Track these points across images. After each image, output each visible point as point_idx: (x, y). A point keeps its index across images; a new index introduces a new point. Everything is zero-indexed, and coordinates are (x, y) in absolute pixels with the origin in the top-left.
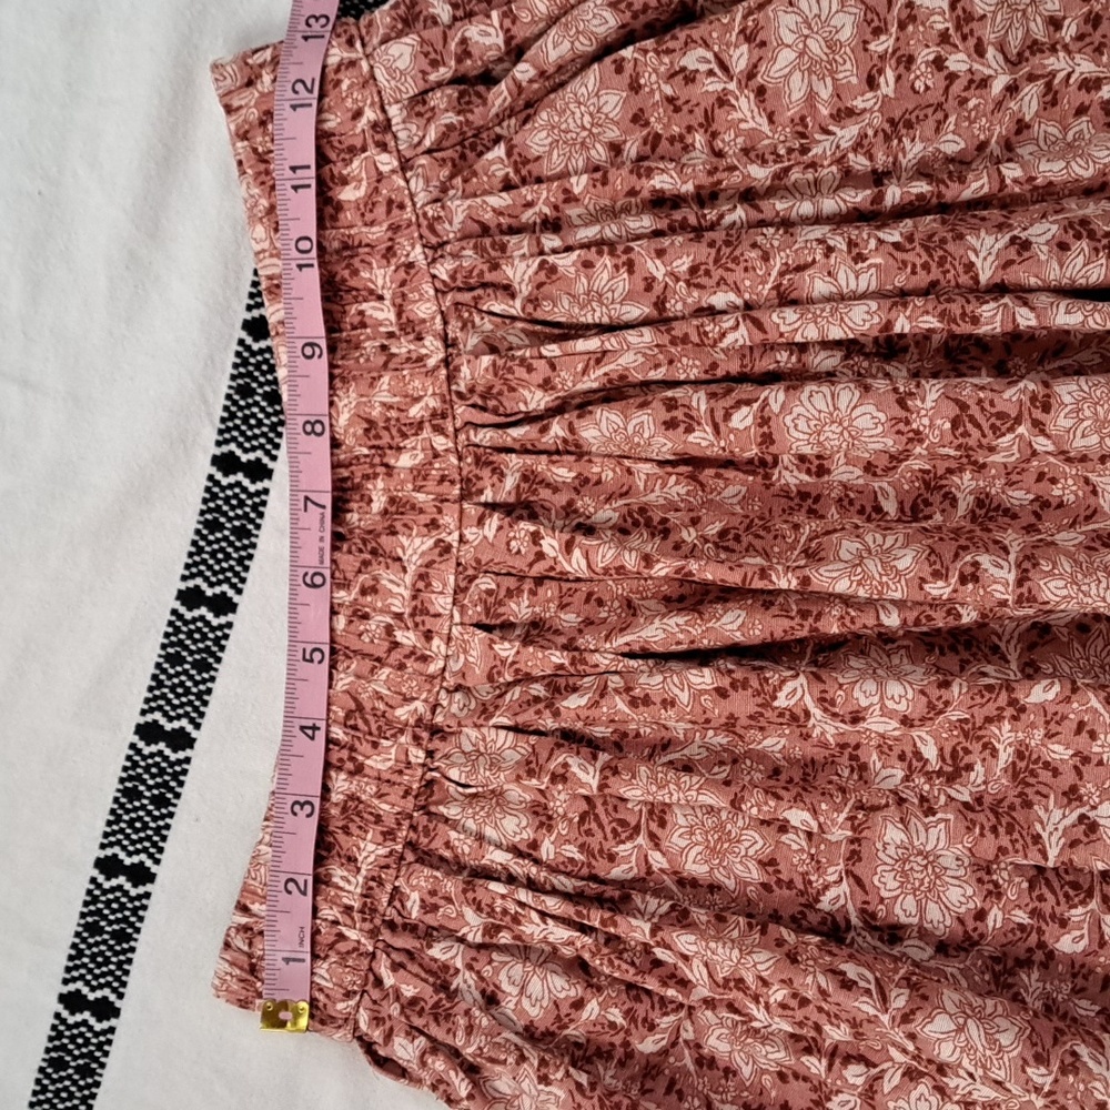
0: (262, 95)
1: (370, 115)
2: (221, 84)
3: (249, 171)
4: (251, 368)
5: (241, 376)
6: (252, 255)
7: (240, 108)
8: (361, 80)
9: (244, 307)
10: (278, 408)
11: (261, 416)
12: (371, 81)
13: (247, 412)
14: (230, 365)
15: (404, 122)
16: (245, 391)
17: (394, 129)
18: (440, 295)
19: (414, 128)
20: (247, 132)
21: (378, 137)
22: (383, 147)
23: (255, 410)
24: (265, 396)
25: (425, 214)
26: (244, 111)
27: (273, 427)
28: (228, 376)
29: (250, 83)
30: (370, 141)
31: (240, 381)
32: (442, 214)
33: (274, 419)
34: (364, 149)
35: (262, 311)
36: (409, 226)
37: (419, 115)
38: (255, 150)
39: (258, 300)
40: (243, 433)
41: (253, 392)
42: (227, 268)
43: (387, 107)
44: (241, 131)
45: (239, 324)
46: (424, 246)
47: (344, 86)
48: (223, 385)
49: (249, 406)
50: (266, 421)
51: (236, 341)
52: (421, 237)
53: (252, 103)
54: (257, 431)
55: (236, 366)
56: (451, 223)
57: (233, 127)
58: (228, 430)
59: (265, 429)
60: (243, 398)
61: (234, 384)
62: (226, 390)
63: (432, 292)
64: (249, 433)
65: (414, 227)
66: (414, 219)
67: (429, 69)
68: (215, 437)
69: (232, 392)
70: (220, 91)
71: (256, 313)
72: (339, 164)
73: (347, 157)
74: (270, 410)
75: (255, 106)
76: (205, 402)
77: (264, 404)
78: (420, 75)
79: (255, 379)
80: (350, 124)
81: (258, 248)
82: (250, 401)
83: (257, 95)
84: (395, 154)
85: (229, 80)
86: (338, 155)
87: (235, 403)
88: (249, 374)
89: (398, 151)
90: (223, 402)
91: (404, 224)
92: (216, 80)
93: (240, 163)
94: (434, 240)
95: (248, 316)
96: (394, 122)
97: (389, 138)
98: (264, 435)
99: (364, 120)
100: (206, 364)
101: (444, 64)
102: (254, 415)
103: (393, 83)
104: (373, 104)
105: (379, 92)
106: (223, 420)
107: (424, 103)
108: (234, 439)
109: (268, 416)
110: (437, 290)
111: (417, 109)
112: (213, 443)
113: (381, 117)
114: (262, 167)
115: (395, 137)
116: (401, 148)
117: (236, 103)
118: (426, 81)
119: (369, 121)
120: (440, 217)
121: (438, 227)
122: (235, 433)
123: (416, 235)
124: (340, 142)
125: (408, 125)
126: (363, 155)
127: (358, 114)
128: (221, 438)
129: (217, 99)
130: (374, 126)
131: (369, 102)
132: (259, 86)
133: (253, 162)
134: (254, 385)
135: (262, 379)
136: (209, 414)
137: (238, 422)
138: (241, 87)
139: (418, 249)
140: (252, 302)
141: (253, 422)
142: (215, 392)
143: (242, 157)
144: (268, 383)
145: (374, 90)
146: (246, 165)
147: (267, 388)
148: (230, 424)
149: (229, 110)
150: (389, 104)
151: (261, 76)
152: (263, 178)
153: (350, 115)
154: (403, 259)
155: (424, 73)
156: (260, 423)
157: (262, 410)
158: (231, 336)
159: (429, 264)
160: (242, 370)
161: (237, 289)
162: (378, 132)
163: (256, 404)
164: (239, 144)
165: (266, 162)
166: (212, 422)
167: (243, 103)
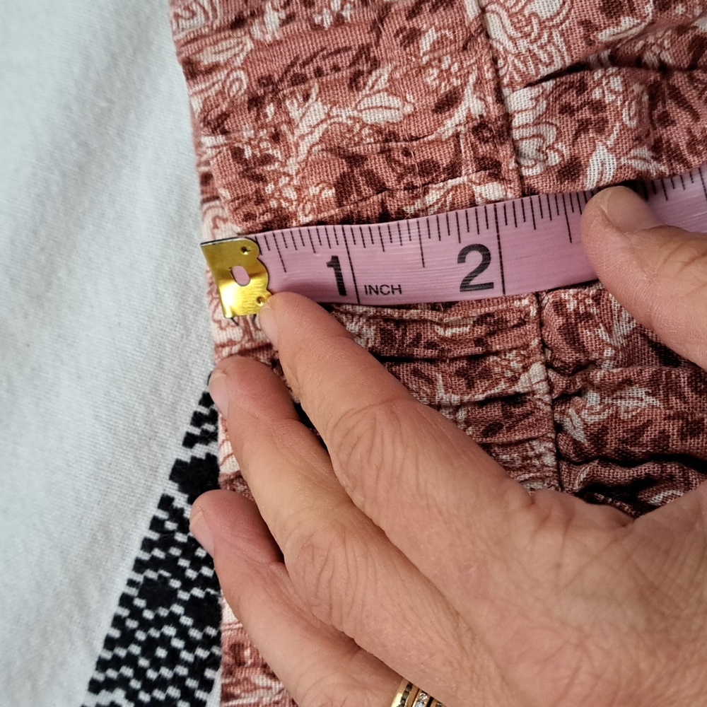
0: (259, 45)
1: (472, 105)
2: (183, 23)
3: (225, 193)
4: (175, 552)
5: (154, 564)
6: (209, 348)
7: (213, 68)
8: (461, 33)
9: (181, 437)
10: (211, 631)
11: (178, 643)
12: (481, 39)
13: (154, 633)
14: (137, 543)
15: (537, 122)
16: (156, 593)
17: (516, 134)
18: (564, 466)
19: (551, 134)
20: (224, 116)
21: (483, 149)
22: (491, 169)
23: (170, 631)
24: (192, 606)
25: (559, 306)
26: (222, 75)
27: (197, 668)
28: (130, 563)
29: (239, 23)
30: (466, 154)
31: (151, 574)
32: (594, 310)
33: (202, 653)
34: (453, 171)
35: (212, 448)
36: (522, 323)
37: (567, 110)
38: (237, 154)
39: (209, 427)
40: (140, 673)
41: (170, 597)
42: (160, 366)
43: (506, 91)
44: (214, 114)
45: (166, 469)
46: (548, 365)
47: (425, 43)
48: (120, 577)
49: (159, 622)
50: (186, 656)
51: (156, 500)
52: (544, 345)
53: (239, 61)
54: (166, 672)
55: (147, 545)
56: (609, 330)
57: (197, 104)
58: (116, 663)
59: (182, 671)
60: (150, 606)
61: (139, 578)
62: (121, 588)
63: (549, 460)
64: (152, 675)
65: (531, 327)
66: (533, 312)
67: (599, 19)
68: (91, 672)
69: (133, 592)
70: (181, 36)
71: (200, 451)
72: (401, 194)
73: (418, 182)
74: (195, 634)
75: (243, 67)
76: (82, 606)
77: (186, 621)
78: (580, 31)
79: (179, 573)
80: (429, 120)
81: (222, 337)
82: (163, 612)
83: (250, 45)
84: (516, 184)
85: (200, 19)
86: (400, 177)
87: (136, 613)
88: (171, 563)
89: (521, 178)
90: (114, 608)
91: (513, 319)
92: (177, 16)
93: (206, 179)
94: (569, 356)
95: (186, 455)
96: (517, 121)
97: (504, 152)
98: (178, 681)
99: (459, 114)
100: (94, 539)
101: (632, 10)
102: (165, 641)
103: (523, 44)
104: (479, 82)
105: (494, 61)
106: (110, 643)
107: (582, 88)
108: (123, 682)
109: (191, 645)
110: (559, 456)
111: (566, 98)
112: (85, 686)
113: (495, 111)
114: (250, 187)
115: (517, 152)
116: (525, 172)
117: (207, 59)
118: (590, 43)
119: (469, 117)
120: (588, 316)
121: (586, 334)
122: (127, 672)
123: (535, 343)
124: (406, 153)
125: (543, 129)
126: (451, 182)
127: (449, 102)
128: (100, 677)
129: (173, 48)
130: (480, 127)
131: (472, 79)
132: (256, 30)
133: (233, 178)
134: (175, 584)
135: (191, 574)
136: (86, 630)
137: (135, 649)
138: (219, 30)
139: (537, 369)
140: (196, 431)
141: (161, 653)
142: (103, 590)
143: (213, 168)
144: (203, 582)
145: (486, 58)
146: (218, 182)
147: (198, 592)
148: (122, 653)
149: (192, 70)
150: (511, 84)
151: (262, 12)
152: (250, 207)
153: (432, 100)
154: (502, 386)
155: (587, 25)
156: (173, 658)
157: (182, 633)
158: (149, 489)
159: (554, 403)
160: (158, 553)
161: (174, 407)
162: (486, 141)
163: (173, 619)
164: (208, 141)
165: (260, 178)
166: (89, 644)
167: (221, 59)
